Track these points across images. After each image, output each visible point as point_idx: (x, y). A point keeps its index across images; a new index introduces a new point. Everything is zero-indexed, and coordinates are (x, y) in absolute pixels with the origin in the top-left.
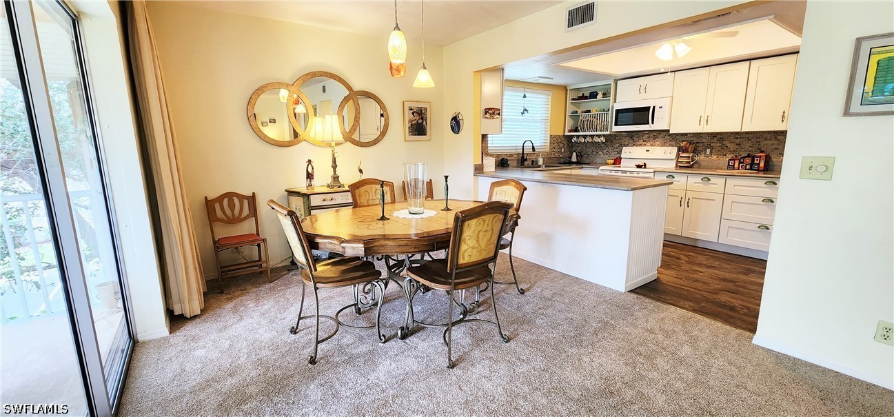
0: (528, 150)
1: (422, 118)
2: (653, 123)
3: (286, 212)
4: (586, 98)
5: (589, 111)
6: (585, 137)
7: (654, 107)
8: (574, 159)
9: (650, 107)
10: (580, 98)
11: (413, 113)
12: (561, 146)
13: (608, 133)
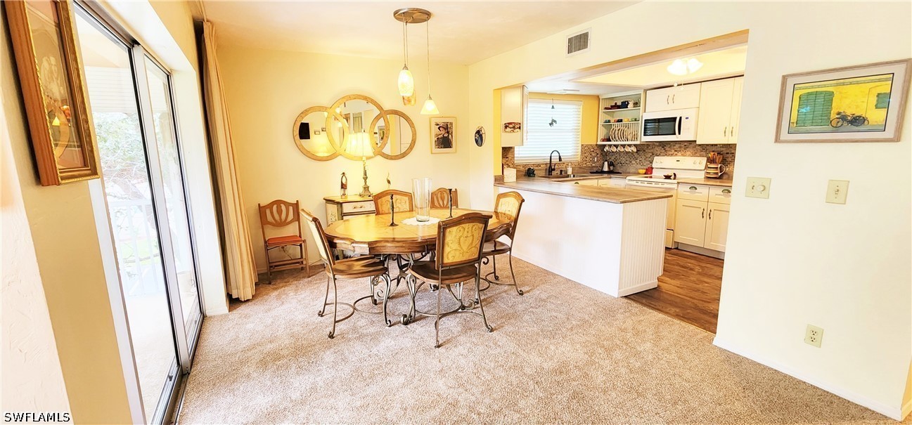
0: (555, 159)
1: (448, 132)
2: (679, 134)
3: (311, 219)
4: (619, 107)
5: (621, 121)
6: (616, 146)
7: (681, 118)
8: (606, 169)
9: (676, 118)
10: (612, 107)
11: (439, 128)
12: (593, 155)
13: (638, 143)
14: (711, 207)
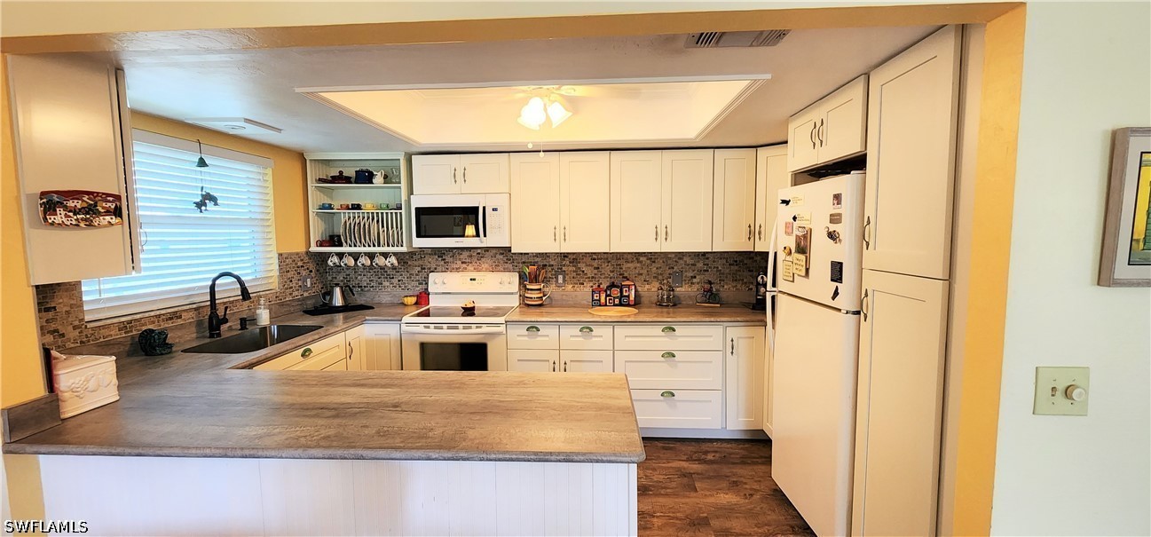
2: (485, 236)
4: (348, 180)
5: (358, 207)
6: (356, 256)
7: (484, 208)
8: (338, 300)
9: (477, 208)
10: (334, 180)
12: (303, 274)
13: (404, 249)
14: (566, 356)
